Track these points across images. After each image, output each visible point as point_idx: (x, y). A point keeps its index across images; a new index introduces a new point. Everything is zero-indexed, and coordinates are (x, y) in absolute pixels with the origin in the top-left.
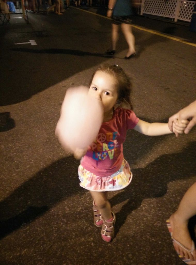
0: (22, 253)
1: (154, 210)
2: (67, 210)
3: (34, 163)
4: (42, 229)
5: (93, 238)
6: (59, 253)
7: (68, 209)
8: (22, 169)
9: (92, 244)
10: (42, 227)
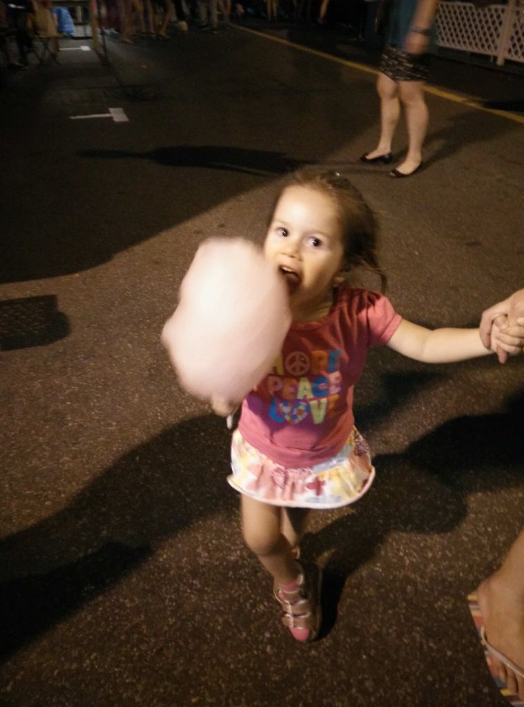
0: (85, 665)
1: (435, 566)
2: (203, 555)
3: (118, 430)
4: (138, 602)
5: (271, 633)
6: (180, 668)
7: (206, 554)
8: (85, 444)
9: (268, 649)
10: (136, 599)
